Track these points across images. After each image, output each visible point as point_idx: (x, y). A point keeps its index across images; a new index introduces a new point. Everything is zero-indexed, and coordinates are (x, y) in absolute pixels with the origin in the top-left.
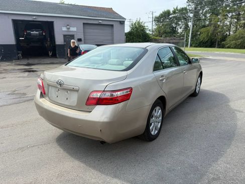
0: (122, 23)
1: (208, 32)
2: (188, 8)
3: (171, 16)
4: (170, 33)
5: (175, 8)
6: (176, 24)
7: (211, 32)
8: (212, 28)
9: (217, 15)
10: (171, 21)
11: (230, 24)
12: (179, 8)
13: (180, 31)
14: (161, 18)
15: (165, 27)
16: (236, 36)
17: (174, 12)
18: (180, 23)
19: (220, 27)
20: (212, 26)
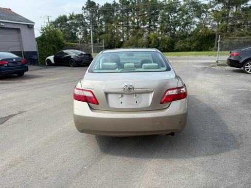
0: (30, 27)
1: (107, 38)
2: (83, 15)
3: (68, 22)
4: (71, 38)
5: (71, 14)
6: (75, 30)
7: (109, 39)
8: (110, 35)
9: (111, 23)
10: (70, 26)
11: (123, 32)
12: (75, 14)
13: (80, 37)
14: (58, 23)
15: (64, 33)
16: (130, 42)
17: (71, 18)
18: (79, 29)
19: (116, 34)
20: (109, 33)
